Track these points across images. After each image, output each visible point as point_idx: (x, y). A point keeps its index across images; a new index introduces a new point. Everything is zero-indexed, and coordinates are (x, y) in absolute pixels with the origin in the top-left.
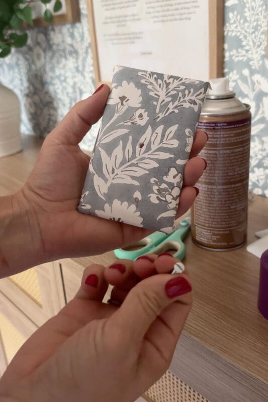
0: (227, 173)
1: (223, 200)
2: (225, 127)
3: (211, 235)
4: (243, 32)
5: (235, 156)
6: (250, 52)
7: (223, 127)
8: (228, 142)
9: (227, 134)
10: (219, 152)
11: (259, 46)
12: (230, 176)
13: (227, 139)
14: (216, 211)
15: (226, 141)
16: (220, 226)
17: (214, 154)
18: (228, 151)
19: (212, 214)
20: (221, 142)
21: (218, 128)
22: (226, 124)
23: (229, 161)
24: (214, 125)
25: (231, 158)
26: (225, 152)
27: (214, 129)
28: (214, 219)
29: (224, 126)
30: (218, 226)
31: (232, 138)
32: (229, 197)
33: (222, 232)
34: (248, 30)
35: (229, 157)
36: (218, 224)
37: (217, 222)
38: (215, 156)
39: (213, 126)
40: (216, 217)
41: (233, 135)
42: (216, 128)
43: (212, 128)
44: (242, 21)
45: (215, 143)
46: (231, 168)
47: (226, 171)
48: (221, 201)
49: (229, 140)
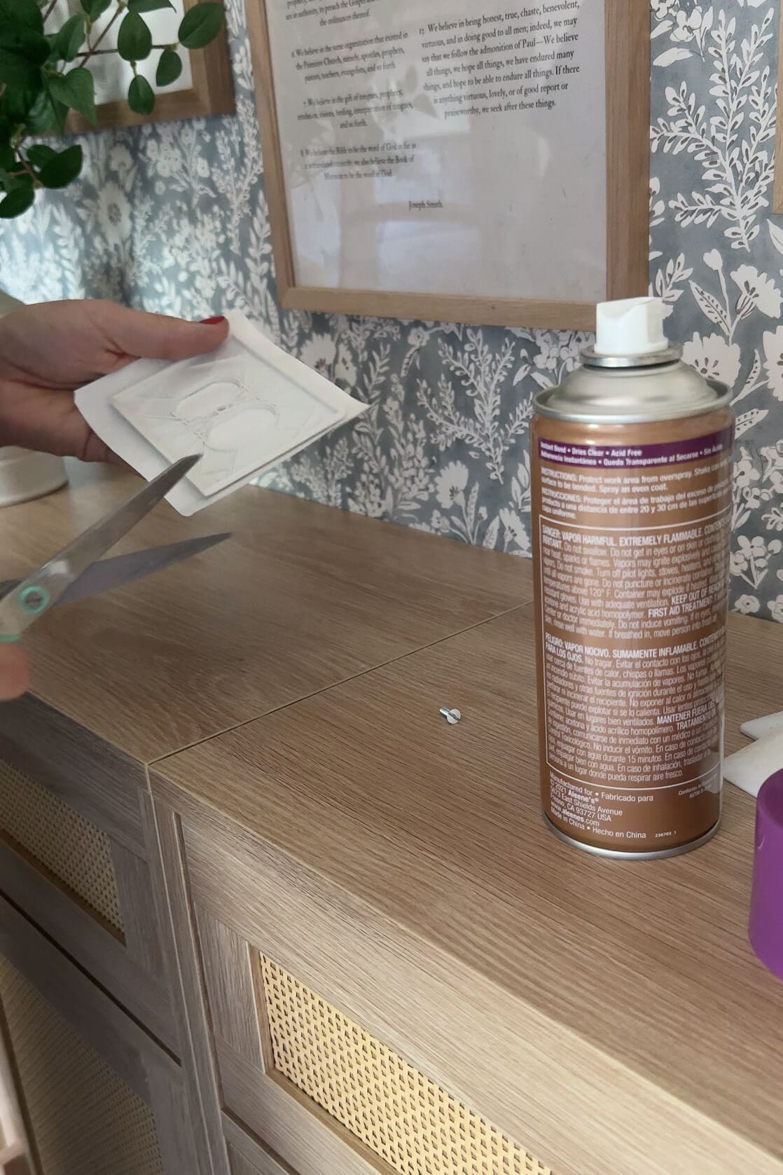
0: (646, 610)
1: (632, 694)
2: (635, 462)
3: (596, 805)
4: (707, 142)
5: (670, 556)
6: (726, 201)
7: (629, 462)
8: (645, 509)
9: (641, 484)
10: (616, 541)
11: (751, 184)
12: (653, 619)
13: (644, 500)
14: (610, 731)
15: (639, 506)
16: (624, 779)
17: (600, 547)
18: (648, 541)
19: (598, 738)
20: (623, 511)
21: (613, 463)
22: (639, 453)
23: (652, 573)
24: (600, 453)
25: (657, 563)
26: (637, 541)
27: (598, 466)
28: (602, 753)
29: (632, 458)
30: (616, 777)
31: (660, 499)
32: (652, 688)
33: (631, 799)
34: (719, 137)
35: (651, 557)
36: (616, 773)
37: (615, 764)
38: (604, 552)
39: (597, 458)
40: (610, 749)
41: (663, 487)
42: (607, 462)
43: (594, 462)
44: (702, 110)
45: (605, 511)
46: (656, 593)
47: (640, 605)
48: (627, 699)
49: (650, 505)
